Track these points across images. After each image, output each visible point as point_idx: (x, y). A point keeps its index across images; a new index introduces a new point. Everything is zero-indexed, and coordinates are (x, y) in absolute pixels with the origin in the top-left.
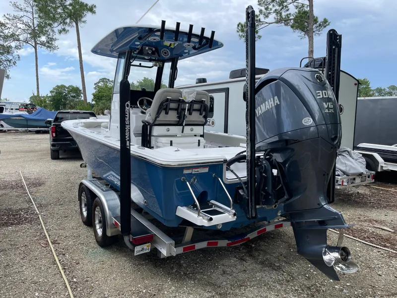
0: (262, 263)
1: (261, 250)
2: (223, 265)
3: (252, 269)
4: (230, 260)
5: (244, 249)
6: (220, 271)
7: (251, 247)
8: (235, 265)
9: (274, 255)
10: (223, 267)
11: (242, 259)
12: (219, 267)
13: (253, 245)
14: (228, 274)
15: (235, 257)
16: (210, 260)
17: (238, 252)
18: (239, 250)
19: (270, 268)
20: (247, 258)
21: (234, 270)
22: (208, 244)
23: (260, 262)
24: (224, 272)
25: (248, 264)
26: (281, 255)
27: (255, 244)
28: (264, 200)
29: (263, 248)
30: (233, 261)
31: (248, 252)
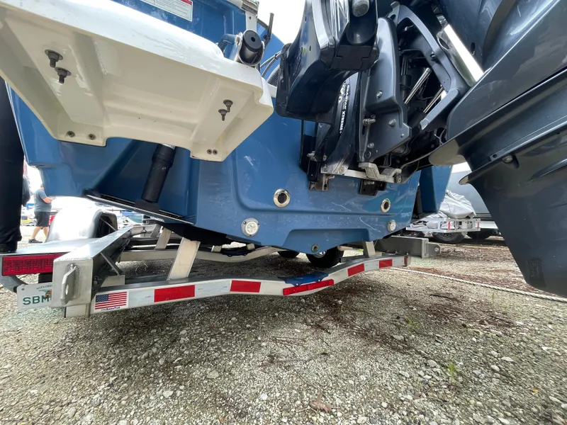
0: (364, 334)
1: (356, 310)
2: (275, 340)
3: (344, 350)
4: (294, 328)
5: (322, 307)
6: (262, 356)
7: (337, 304)
8: (304, 340)
9: (385, 318)
10: (272, 345)
11: (318, 326)
12: (264, 344)
13: (340, 302)
14: (280, 364)
15: (305, 321)
16: (248, 329)
17: (311, 313)
18: (315, 310)
19: (386, 347)
20: (330, 324)
21: (300, 352)
22: (235, 286)
23: (359, 332)
24: (272, 359)
25: (332, 336)
26: (398, 318)
27: (343, 300)
28: (372, 145)
29: (359, 305)
30: (299, 330)
31: (331, 313)
